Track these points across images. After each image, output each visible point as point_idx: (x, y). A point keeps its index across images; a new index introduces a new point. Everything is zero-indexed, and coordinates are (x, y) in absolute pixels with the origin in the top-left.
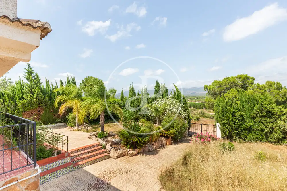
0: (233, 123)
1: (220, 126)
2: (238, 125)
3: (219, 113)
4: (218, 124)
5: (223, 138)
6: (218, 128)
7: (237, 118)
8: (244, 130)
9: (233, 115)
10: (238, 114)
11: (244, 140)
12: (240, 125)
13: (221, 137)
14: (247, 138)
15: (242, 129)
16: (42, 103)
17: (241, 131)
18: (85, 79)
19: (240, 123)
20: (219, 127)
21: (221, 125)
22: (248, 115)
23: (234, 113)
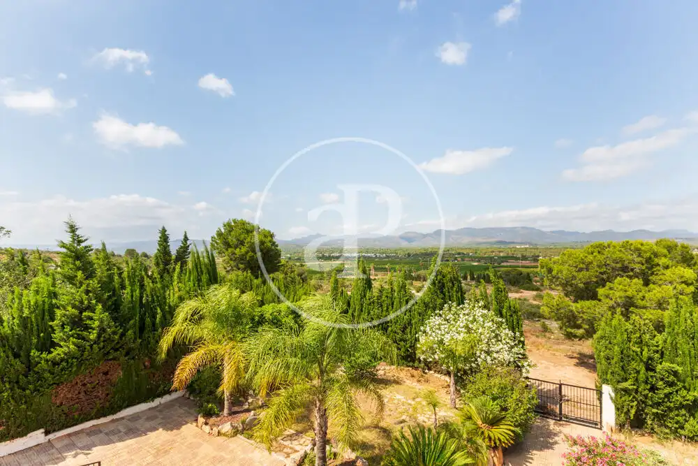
0: (649, 387)
1: (613, 395)
2: (662, 396)
3: (613, 362)
4: (607, 390)
5: (621, 427)
6: (606, 398)
7: (658, 376)
8: (677, 409)
9: (649, 368)
10: (663, 366)
11: (675, 432)
12: (667, 396)
13: (616, 424)
14: (682, 428)
15: (672, 405)
16: (116, 350)
17: (670, 409)
18: (225, 226)
19: (668, 390)
20: (611, 398)
21: (616, 391)
22: (689, 369)
23: (650, 362)
